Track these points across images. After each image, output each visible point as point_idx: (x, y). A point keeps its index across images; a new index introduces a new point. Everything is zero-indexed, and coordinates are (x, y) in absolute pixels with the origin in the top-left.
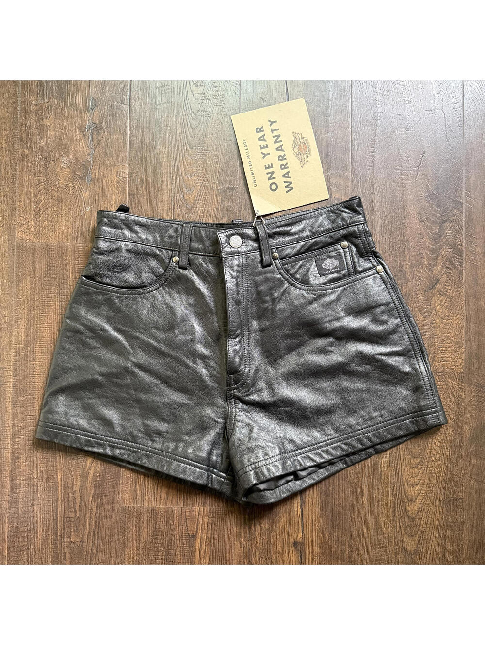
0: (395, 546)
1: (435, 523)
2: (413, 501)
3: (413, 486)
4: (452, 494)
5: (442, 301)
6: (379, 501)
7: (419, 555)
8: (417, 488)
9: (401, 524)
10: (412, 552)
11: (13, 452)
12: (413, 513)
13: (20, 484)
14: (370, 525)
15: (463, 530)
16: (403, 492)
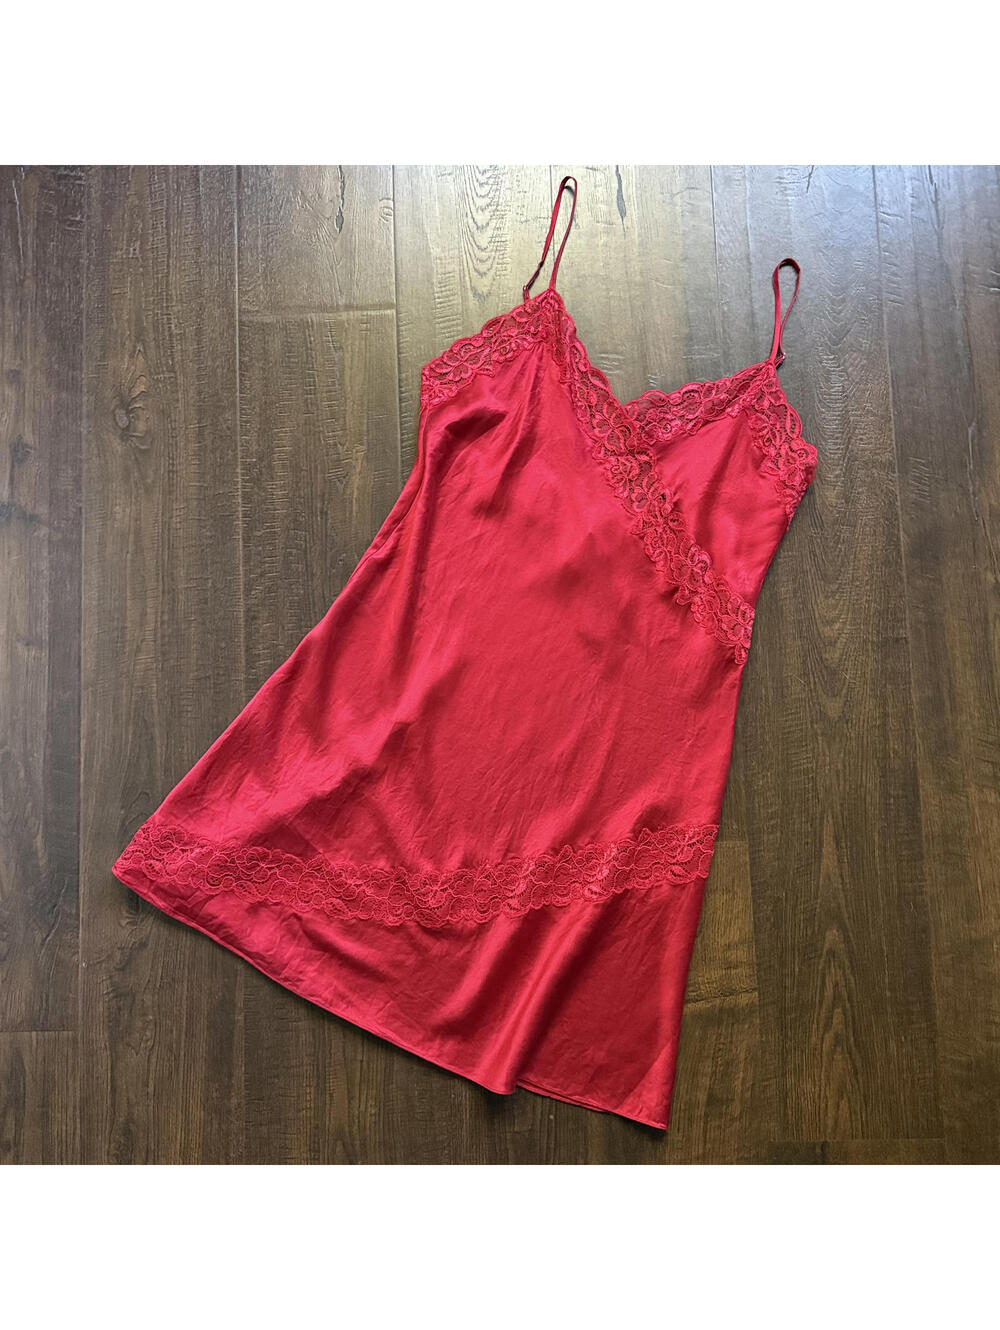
0: (811, 711)
1: (868, 676)
2: (833, 643)
3: (830, 623)
4: (890, 631)
5: (855, 359)
6: (781, 648)
7: (847, 723)
8: (837, 626)
9: (817, 680)
10: (837, 719)
11: (248, 610)
12: (833, 663)
13: (259, 655)
14: (770, 684)
15: (910, 683)
16: (816, 632)
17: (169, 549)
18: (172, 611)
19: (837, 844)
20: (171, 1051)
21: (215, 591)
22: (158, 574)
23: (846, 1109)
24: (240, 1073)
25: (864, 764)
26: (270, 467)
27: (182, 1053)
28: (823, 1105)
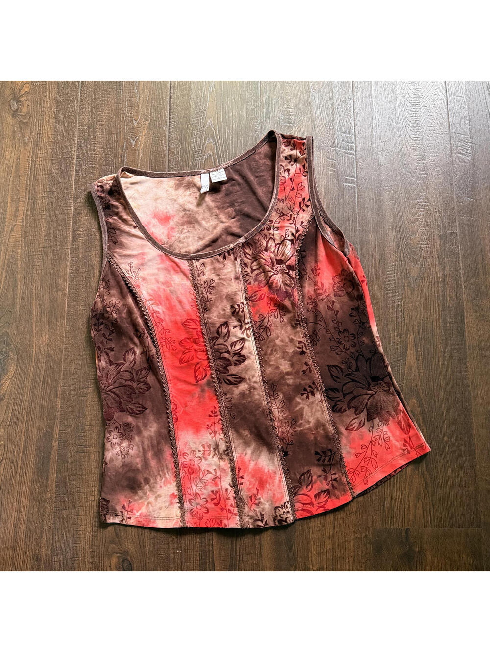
17: (34, 175)
18: (33, 209)
19: (416, 349)
20: (13, 463)
21: (58, 198)
22: (27, 189)
23: (421, 508)
24: (53, 477)
25: (432, 303)
26: (94, 132)
27: (19, 465)
28: (407, 506)
